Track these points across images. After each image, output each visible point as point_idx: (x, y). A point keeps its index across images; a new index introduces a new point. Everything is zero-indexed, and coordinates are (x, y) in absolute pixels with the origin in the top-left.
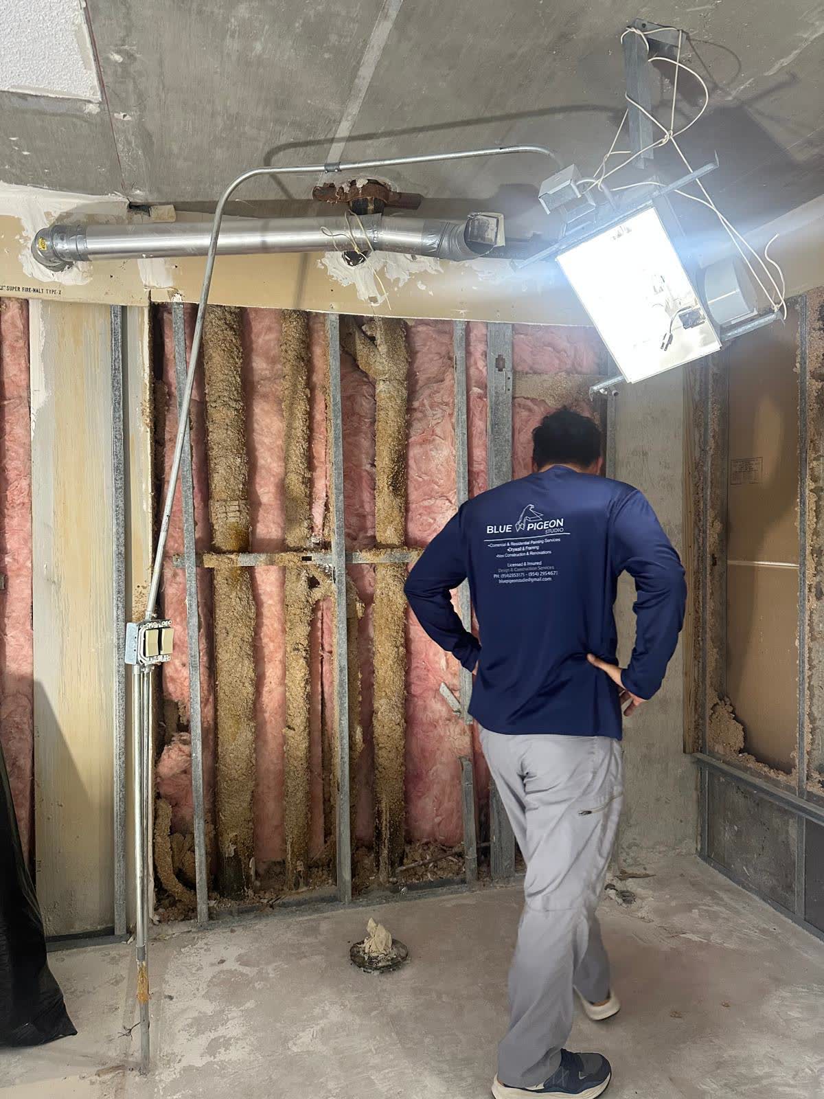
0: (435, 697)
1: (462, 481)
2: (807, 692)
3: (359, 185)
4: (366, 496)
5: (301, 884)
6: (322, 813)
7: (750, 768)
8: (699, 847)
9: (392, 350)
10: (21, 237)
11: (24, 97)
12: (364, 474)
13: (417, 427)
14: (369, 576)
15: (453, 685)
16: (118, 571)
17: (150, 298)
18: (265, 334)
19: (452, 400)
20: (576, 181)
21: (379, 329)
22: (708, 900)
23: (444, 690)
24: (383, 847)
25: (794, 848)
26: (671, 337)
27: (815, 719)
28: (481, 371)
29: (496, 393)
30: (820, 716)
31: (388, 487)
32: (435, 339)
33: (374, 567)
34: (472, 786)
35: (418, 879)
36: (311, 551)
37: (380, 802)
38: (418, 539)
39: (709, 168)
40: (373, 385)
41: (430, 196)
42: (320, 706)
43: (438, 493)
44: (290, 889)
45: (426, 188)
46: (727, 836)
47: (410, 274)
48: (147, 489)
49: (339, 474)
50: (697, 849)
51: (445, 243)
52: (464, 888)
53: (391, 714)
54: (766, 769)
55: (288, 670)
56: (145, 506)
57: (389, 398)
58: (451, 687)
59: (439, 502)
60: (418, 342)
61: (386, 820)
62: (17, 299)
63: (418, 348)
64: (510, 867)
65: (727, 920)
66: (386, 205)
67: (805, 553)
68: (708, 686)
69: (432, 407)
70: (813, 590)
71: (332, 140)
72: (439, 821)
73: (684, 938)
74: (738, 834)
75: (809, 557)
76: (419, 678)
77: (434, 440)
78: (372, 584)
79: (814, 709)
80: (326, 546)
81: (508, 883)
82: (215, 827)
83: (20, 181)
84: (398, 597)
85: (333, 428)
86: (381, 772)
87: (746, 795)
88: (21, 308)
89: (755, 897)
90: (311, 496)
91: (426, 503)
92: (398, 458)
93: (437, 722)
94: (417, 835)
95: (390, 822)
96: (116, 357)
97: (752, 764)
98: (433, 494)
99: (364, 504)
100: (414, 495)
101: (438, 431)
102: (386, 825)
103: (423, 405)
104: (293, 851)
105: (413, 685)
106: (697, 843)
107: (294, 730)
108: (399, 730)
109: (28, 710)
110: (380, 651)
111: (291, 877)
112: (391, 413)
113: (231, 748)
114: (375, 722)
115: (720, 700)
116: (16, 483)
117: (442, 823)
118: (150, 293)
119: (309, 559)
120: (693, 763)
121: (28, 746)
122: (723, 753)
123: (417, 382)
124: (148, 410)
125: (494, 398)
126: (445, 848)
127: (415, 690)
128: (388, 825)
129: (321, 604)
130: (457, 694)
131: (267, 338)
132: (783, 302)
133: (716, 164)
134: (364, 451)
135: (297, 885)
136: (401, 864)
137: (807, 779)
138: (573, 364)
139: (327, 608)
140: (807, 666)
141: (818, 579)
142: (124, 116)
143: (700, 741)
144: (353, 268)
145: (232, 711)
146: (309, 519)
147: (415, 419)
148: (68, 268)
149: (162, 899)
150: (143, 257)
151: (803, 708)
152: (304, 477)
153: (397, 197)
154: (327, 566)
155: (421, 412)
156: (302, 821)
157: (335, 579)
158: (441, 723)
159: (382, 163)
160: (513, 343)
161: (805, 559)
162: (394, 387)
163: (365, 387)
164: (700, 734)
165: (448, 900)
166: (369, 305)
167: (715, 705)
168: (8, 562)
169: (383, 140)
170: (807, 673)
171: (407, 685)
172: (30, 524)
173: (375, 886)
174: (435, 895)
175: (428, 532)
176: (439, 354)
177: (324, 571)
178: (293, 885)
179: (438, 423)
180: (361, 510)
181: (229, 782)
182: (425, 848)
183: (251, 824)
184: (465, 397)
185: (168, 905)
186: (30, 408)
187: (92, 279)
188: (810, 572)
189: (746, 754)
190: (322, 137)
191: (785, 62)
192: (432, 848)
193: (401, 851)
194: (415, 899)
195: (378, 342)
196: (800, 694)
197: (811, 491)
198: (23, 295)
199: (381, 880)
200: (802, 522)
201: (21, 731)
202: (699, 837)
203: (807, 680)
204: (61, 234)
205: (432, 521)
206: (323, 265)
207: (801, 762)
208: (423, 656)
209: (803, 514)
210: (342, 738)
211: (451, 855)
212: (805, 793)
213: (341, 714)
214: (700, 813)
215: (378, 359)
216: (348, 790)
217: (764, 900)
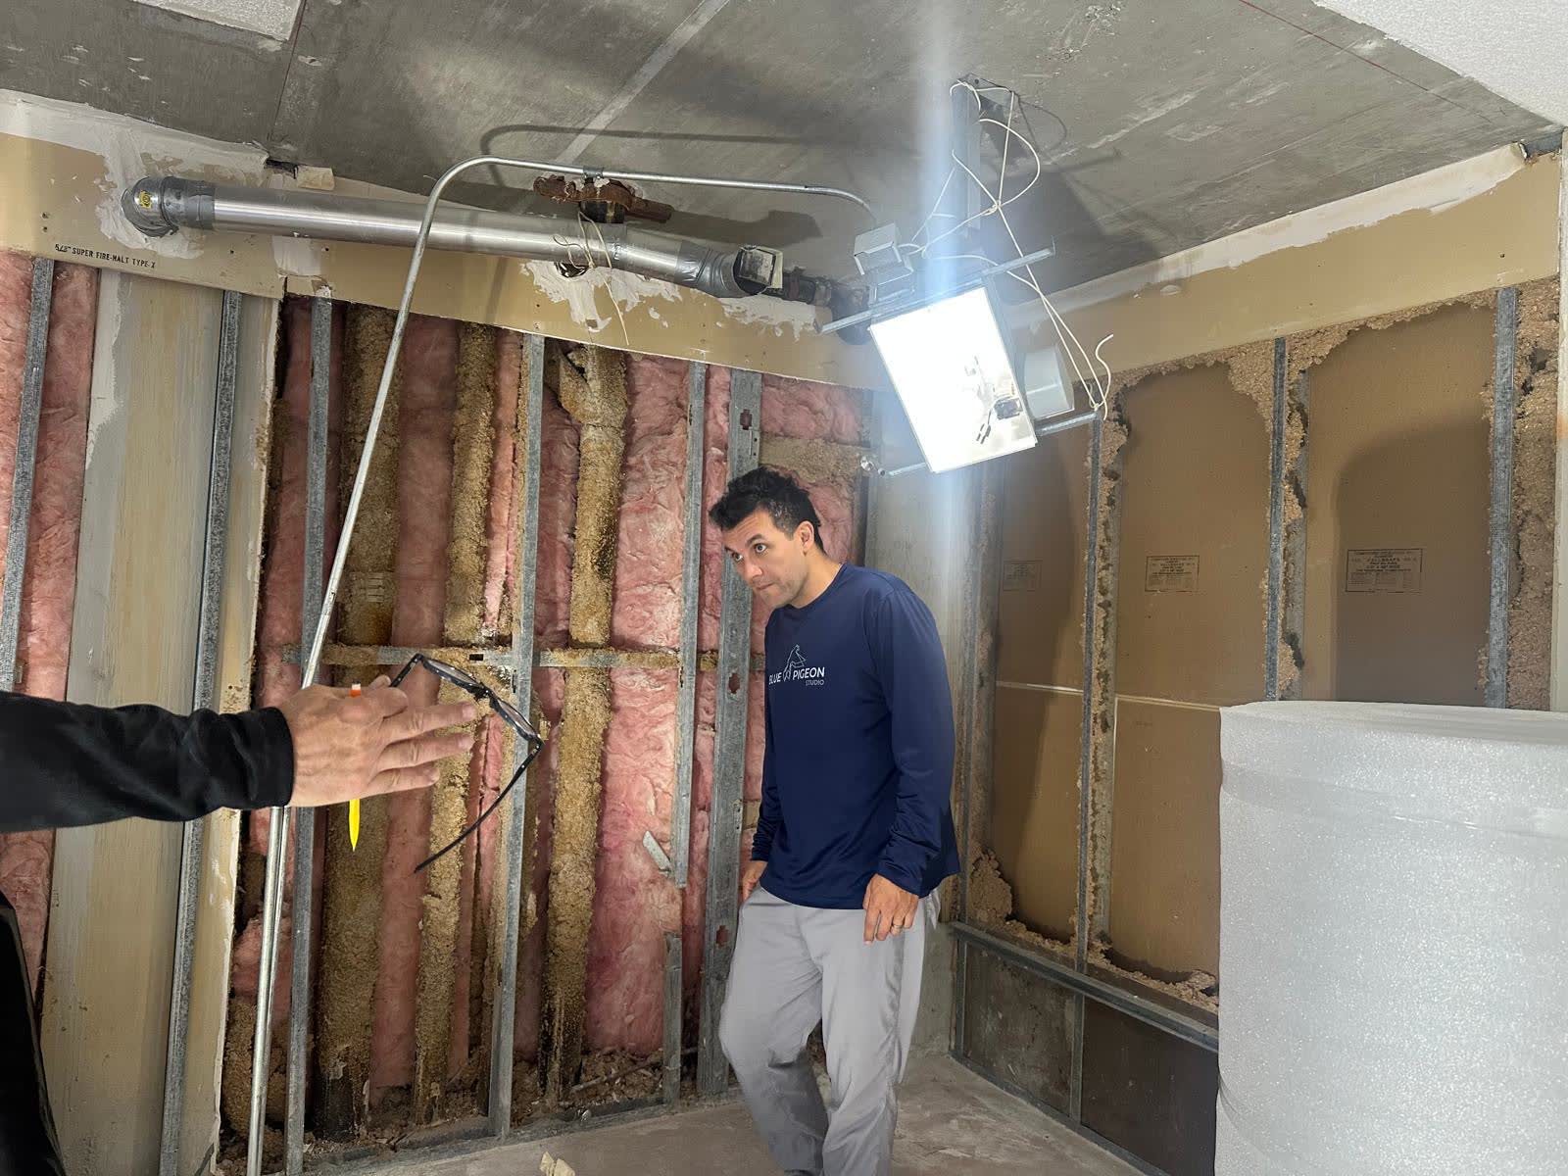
0: (635, 851)
1: (692, 564)
2: (1090, 842)
3: (599, 184)
4: (560, 576)
5: (435, 1115)
6: (467, 1014)
7: (1020, 938)
8: (953, 1044)
9: (608, 387)
10: (103, 182)
11: (178, 17)
12: (560, 546)
13: (633, 491)
14: (556, 685)
15: (662, 834)
16: (206, 664)
17: (285, 286)
18: (436, 348)
19: (680, 461)
20: (898, 244)
21: (590, 359)
22: (967, 1108)
23: (649, 842)
24: (553, 1059)
25: (1071, 1036)
26: (989, 429)
27: (1097, 876)
28: (721, 426)
29: (739, 456)
30: (1103, 872)
31: (593, 566)
32: (661, 380)
33: (566, 673)
34: (680, 970)
35: (600, 1101)
36: (483, 646)
37: (551, 997)
38: (627, 637)
39: (1045, 253)
40: (577, 430)
41: (682, 210)
42: (474, 864)
43: (656, 578)
44: (419, 1123)
45: (681, 199)
46: (989, 1027)
47: (641, 297)
48: (254, 552)
49: (532, 545)
50: (950, 1047)
51: (707, 274)
52: (661, 1110)
53: (578, 875)
54: (1040, 939)
55: (437, 813)
56: (249, 573)
57: (600, 450)
58: (659, 837)
59: (658, 590)
60: (640, 382)
61: (560, 1022)
62: (87, 267)
63: (638, 389)
64: (722, 1080)
65: (992, 1130)
66: (627, 213)
67: (1090, 677)
68: (970, 838)
69: (654, 465)
70: (1099, 720)
71: (581, 131)
72: (630, 1020)
73: (945, 1154)
74: (1003, 1023)
75: (1095, 682)
76: (615, 825)
77: (655, 509)
78: (561, 696)
79: (1097, 863)
80: (503, 641)
81: (719, 1099)
82: (315, 1037)
83: (116, 107)
84: (598, 713)
85: (527, 485)
86: (557, 956)
87: (1016, 973)
88: (90, 280)
89: (1020, 1100)
90: (485, 571)
91: (640, 591)
92: (608, 528)
93: (637, 886)
94: (598, 1042)
95: (564, 1024)
96: (229, 362)
97: (1023, 934)
98: (651, 578)
99: (557, 586)
100: (624, 579)
101: (662, 497)
102: (559, 1029)
103: (643, 463)
104: (426, 1069)
105: (605, 836)
106: (950, 1040)
107: (440, 898)
108: (588, 896)
109: (45, 866)
110: (568, 787)
111: (421, 1107)
112: (602, 470)
113: (348, 922)
114: (553, 887)
115: (984, 853)
116: (55, 529)
117: (633, 1025)
118: (286, 281)
119: (480, 658)
120: (950, 934)
121: (40, 920)
122: (986, 921)
123: (634, 430)
124: (266, 440)
125: (736, 463)
126: (636, 1058)
127: (609, 841)
128: (562, 1028)
129: (487, 721)
130: (667, 847)
131: (437, 353)
132: (1104, 401)
133: (1052, 251)
134: (560, 517)
135: (429, 1118)
136: (577, 1081)
137: (1088, 949)
138: (831, 430)
139: (495, 727)
140: (1090, 811)
141: (1103, 708)
142: (313, 61)
143: (959, 907)
144: (568, 280)
145: (353, 869)
146: (481, 603)
147: (629, 480)
148: (172, 234)
149: (227, 1146)
150: (293, 236)
151: (1085, 862)
152: (479, 546)
153: (642, 206)
154: (503, 669)
155: (638, 471)
156: (442, 1026)
157: (514, 688)
158: (641, 886)
159: (659, 178)
160: (762, 396)
161: (1090, 683)
162: (608, 436)
163: (566, 432)
164: (959, 898)
165: (641, 1126)
166: (586, 330)
167: (978, 860)
168: (32, 643)
169: (645, 142)
170: (1091, 819)
171: (600, 835)
172: (72, 590)
173: (540, 1113)
174: (623, 1120)
175: (641, 629)
176: (665, 398)
177: (498, 676)
178: (423, 1117)
179: (662, 488)
180: (552, 595)
181: (343, 970)
182: (609, 1059)
183: (370, 1030)
184: (701, 459)
185: (236, 1154)
186: (88, 423)
187: (202, 252)
188: (1096, 699)
189: (1015, 921)
190: (569, 125)
191: (1112, 138)
192: (617, 1059)
193: (578, 1064)
194: (597, 1127)
195: (589, 375)
196: (1081, 845)
197: (1099, 605)
198: (96, 262)
199: (548, 1104)
200: (1089, 641)
201: (32, 897)
202: (953, 1032)
203: (1090, 828)
204: (177, 191)
205: (647, 615)
206: (528, 270)
207: (1082, 929)
208: (623, 796)
209: (1089, 632)
210: (511, 908)
211: (642, 1068)
212: (1085, 965)
213: (512, 874)
214: (957, 1001)
215: (589, 398)
216: (514, 979)
217: (1032, 1103)
